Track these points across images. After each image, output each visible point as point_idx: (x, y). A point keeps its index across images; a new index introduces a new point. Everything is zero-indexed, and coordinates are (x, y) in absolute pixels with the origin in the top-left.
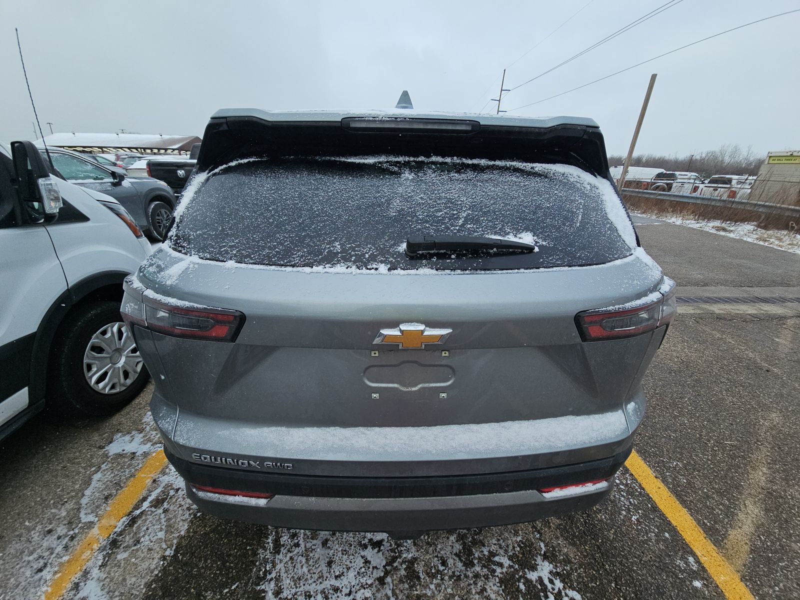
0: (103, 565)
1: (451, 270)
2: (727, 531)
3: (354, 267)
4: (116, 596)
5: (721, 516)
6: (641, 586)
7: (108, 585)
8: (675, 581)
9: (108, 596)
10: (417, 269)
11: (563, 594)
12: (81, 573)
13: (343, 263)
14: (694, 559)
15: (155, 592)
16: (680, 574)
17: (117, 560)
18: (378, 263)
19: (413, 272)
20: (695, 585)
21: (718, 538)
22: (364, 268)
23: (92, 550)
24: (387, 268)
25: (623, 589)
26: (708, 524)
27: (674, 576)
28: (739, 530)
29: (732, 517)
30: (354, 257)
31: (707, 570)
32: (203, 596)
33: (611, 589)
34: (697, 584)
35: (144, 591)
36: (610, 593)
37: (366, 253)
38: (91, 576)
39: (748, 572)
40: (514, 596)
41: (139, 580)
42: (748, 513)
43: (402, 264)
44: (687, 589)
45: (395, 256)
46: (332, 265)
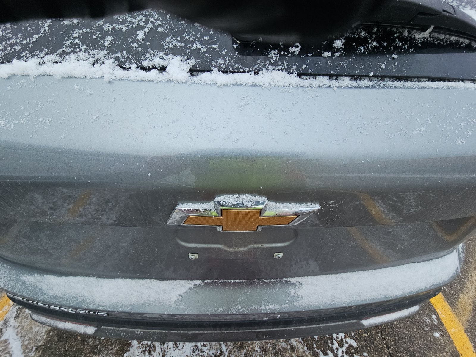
0: (17, 317)
1: (331, 76)
2: (459, 295)
3: (109, 62)
4: (27, 340)
5: (455, 285)
6: (399, 336)
7: (20, 332)
8: (422, 333)
9: (21, 339)
10: (256, 73)
11: (344, 342)
12: (3, 322)
13: (86, 51)
14: (436, 316)
15: (53, 338)
16: (426, 328)
17: (25, 313)
18: (167, 54)
19: (247, 78)
20: (435, 336)
21: (453, 301)
22: (134, 66)
23: (9, 305)
24: (187, 68)
25: (387, 338)
26: (447, 290)
27: (421, 329)
28: (466, 295)
29: (463, 285)
30: (110, 39)
31: (443, 324)
32: (86, 342)
33: (378, 338)
34: (437, 335)
35: (45, 337)
36: (377, 341)
37: (139, 27)
38: (9, 324)
39: (470, 326)
40: (310, 343)
41: (41, 329)
42: (473, 282)
43: (223, 59)
44: (429, 338)
45: (207, 38)
46: (60, 55)
